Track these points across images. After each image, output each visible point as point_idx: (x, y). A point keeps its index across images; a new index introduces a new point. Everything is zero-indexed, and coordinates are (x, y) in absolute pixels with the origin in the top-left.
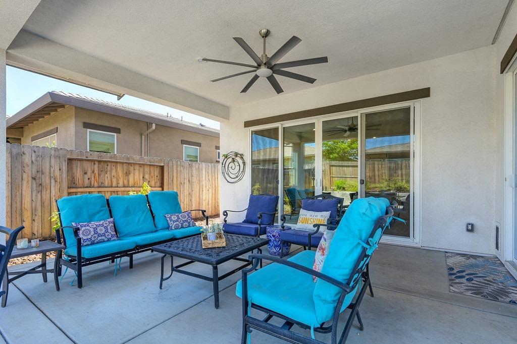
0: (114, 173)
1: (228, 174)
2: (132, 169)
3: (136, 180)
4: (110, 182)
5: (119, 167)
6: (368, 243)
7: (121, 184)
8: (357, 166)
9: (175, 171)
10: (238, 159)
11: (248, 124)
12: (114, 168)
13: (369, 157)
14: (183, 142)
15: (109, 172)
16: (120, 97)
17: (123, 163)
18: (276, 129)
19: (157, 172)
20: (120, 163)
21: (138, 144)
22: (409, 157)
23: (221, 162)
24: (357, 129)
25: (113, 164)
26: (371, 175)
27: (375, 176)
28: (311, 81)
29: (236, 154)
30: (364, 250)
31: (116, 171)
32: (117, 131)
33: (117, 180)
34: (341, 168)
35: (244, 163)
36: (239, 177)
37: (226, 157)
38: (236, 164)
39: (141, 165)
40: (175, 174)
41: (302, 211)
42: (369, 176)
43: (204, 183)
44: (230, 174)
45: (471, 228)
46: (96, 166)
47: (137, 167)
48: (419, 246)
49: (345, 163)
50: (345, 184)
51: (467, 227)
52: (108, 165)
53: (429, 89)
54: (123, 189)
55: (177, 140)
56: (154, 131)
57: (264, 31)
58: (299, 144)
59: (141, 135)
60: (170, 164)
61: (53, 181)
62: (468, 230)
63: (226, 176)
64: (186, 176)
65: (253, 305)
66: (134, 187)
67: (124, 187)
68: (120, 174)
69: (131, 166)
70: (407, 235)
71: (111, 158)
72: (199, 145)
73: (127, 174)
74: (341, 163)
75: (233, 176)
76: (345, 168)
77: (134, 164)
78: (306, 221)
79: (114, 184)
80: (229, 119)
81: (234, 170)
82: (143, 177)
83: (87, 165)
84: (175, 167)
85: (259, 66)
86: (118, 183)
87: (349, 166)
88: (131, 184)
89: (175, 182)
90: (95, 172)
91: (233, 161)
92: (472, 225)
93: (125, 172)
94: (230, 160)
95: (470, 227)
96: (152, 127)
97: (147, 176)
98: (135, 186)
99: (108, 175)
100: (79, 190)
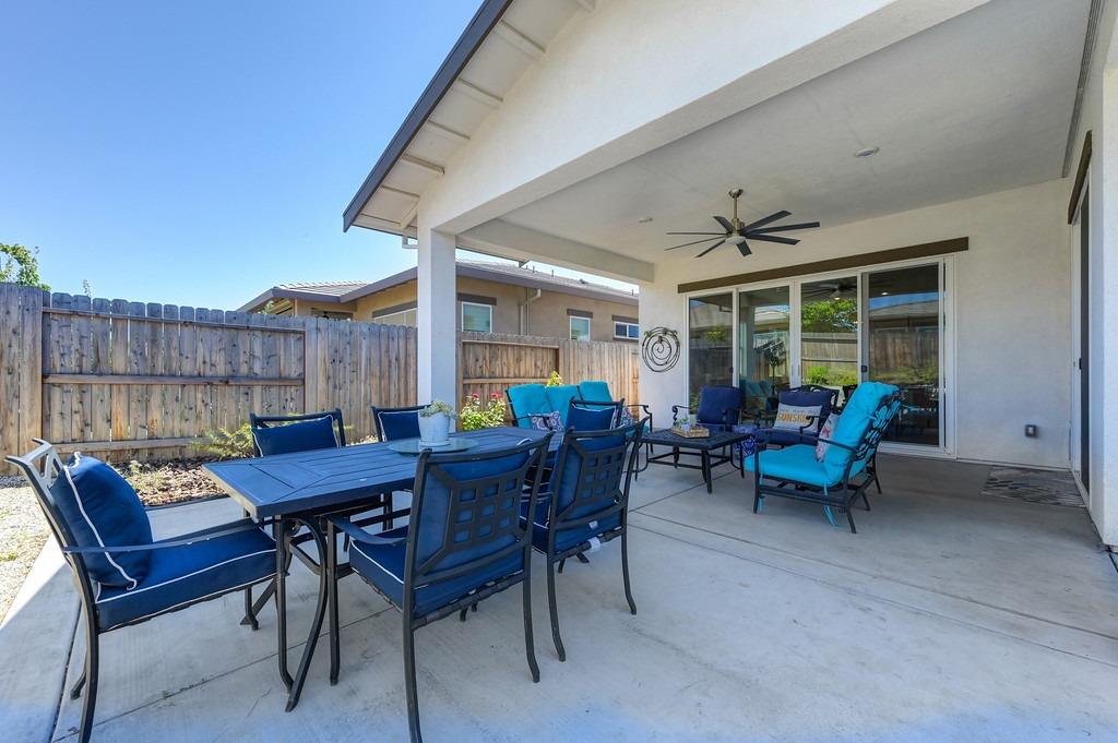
0: (505, 360)
1: (652, 360)
2: (523, 353)
3: (527, 368)
4: (501, 371)
5: (510, 351)
6: (874, 416)
7: (512, 375)
8: (855, 342)
9: (572, 355)
10: (668, 338)
11: (683, 288)
12: (505, 353)
13: (876, 324)
14: (570, 312)
15: (499, 359)
16: (522, 263)
17: (514, 346)
18: (730, 295)
19: (550, 357)
20: (511, 346)
21: (516, 318)
22: (937, 324)
23: (641, 341)
24: (856, 287)
25: (504, 348)
26: (879, 357)
27: (886, 358)
28: (793, 242)
29: (666, 331)
30: (872, 421)
31: (507, 357)
32: (492, 301)
33: (508, 369)
34: (818, 343)
35: (678, 344)
36: (669, 364)
37: (649, 334)
38: (666, 345)
40: (572, 360)
41: (781, 407)
42: (876, 359)
43: (607, 372)
44: (656, 360)
45: (1033, 432)
46: (487, 350)
47: (529, 351)
48: (954, 457)
49: (827, 336)
50: (826, 373)
51: (1027, 430)
52: (498, 350)
53: (966, 239)
54: (514, 380)
55: (562, 310)
56: (539, 299)
57: (736, 191)
58: (747, 309)
59: (519, 306)
60: (566, 346)
62: (1028, 435)
63: (649, 361)
64: (586, 363)
65: (765, 477)
67: (515, 377)
68: (511, 360)
69: (523, 350)
70: (936, 443)
71: (502, 340)
72: (590, 315)
73: (518, 360)
74: (817, 335)
75: (662, 362)
76: (827, 344)
77: (526, 347)
78: (789, 417)
79: (505, 375)
80: (652, 281)
81: (662, 352)
83: (479, 349)
84: (571, 350)
85: (729, 233)
86: (508, 373)
87: (833, 341)
88: (522, 374)
89: (572, 371)
90: (487, 358)
91: (661, 340)
92: (1035, 428)
93: (516, 358)
94: (656, 339)
95: (1031, 430)
96: (536, 294)
97: (539, 364)
99: (499, 362)
100: (473, 381)
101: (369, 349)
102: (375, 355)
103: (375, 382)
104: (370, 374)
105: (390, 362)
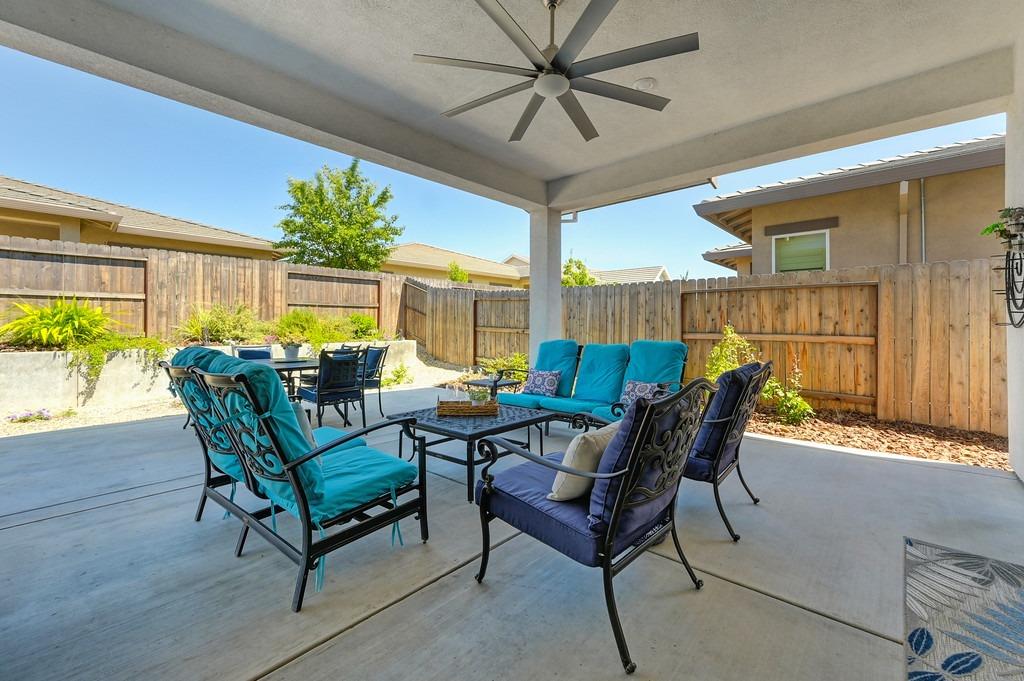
0: (754, 308)
2: (791, 298)
3: (801, 321)
4: (746, 325)
5: (764, 298)
7: (768, 327)
12: (754, 300)
15: (744, 308)
17: (772, 289)
19: (860, 301)
20: (766, 289)
25: (751, 294)
31: (759, 305)
32: (832, 222)
33: (761, 322)
39: (814, 289)
46: (724, 299)
47: (804, 294)
52: (742, 296)
54: (770, 337)
59: (898, 214)
61: (665, 324)
66: (796, 334)
67: (775, 332)
68: (767, 309)
69: (791, 293)
73: (781, 309)
77: (797, 288)
79: (755, 328)
82: (820, 314)
86: (762, 326)
88: (789, 329)
90: (722, 308)
93: (776, 306)
98: (799, 332)
100: (698, 336)
101: (592, 306)
102: (597, 311)
103: (596, 334)
104: (592, 328)
105: (607, 316)
